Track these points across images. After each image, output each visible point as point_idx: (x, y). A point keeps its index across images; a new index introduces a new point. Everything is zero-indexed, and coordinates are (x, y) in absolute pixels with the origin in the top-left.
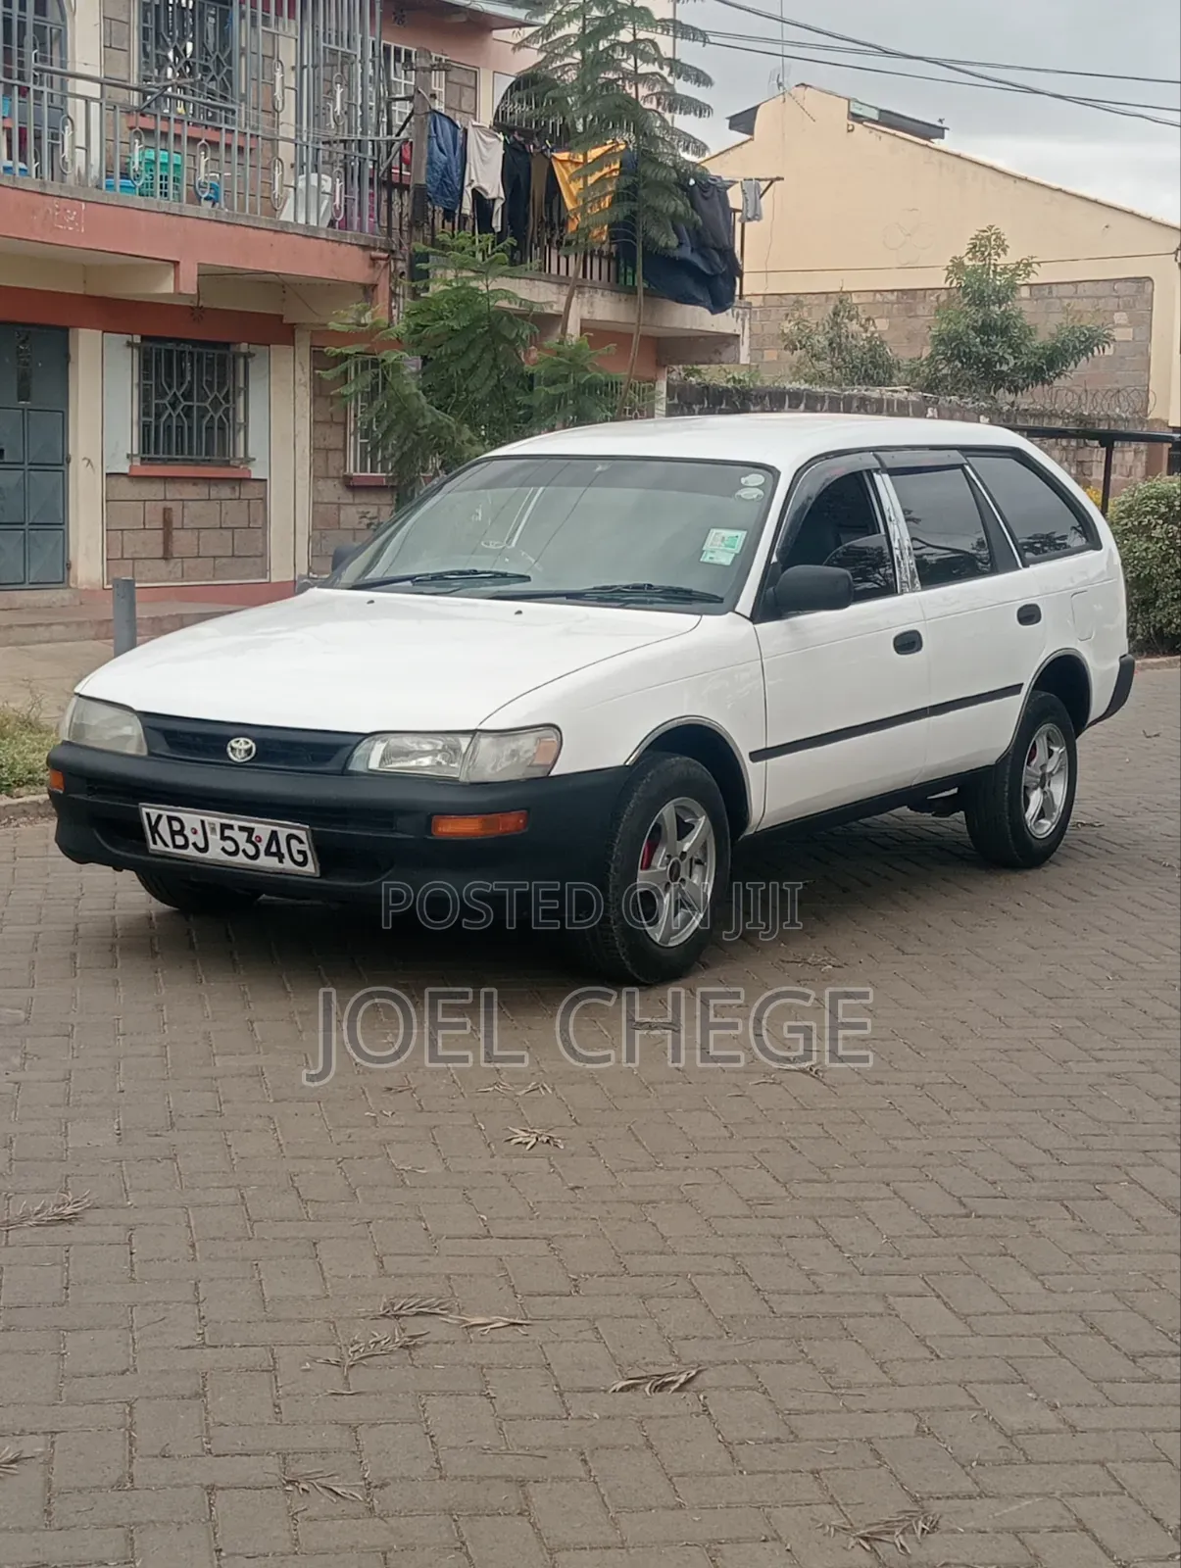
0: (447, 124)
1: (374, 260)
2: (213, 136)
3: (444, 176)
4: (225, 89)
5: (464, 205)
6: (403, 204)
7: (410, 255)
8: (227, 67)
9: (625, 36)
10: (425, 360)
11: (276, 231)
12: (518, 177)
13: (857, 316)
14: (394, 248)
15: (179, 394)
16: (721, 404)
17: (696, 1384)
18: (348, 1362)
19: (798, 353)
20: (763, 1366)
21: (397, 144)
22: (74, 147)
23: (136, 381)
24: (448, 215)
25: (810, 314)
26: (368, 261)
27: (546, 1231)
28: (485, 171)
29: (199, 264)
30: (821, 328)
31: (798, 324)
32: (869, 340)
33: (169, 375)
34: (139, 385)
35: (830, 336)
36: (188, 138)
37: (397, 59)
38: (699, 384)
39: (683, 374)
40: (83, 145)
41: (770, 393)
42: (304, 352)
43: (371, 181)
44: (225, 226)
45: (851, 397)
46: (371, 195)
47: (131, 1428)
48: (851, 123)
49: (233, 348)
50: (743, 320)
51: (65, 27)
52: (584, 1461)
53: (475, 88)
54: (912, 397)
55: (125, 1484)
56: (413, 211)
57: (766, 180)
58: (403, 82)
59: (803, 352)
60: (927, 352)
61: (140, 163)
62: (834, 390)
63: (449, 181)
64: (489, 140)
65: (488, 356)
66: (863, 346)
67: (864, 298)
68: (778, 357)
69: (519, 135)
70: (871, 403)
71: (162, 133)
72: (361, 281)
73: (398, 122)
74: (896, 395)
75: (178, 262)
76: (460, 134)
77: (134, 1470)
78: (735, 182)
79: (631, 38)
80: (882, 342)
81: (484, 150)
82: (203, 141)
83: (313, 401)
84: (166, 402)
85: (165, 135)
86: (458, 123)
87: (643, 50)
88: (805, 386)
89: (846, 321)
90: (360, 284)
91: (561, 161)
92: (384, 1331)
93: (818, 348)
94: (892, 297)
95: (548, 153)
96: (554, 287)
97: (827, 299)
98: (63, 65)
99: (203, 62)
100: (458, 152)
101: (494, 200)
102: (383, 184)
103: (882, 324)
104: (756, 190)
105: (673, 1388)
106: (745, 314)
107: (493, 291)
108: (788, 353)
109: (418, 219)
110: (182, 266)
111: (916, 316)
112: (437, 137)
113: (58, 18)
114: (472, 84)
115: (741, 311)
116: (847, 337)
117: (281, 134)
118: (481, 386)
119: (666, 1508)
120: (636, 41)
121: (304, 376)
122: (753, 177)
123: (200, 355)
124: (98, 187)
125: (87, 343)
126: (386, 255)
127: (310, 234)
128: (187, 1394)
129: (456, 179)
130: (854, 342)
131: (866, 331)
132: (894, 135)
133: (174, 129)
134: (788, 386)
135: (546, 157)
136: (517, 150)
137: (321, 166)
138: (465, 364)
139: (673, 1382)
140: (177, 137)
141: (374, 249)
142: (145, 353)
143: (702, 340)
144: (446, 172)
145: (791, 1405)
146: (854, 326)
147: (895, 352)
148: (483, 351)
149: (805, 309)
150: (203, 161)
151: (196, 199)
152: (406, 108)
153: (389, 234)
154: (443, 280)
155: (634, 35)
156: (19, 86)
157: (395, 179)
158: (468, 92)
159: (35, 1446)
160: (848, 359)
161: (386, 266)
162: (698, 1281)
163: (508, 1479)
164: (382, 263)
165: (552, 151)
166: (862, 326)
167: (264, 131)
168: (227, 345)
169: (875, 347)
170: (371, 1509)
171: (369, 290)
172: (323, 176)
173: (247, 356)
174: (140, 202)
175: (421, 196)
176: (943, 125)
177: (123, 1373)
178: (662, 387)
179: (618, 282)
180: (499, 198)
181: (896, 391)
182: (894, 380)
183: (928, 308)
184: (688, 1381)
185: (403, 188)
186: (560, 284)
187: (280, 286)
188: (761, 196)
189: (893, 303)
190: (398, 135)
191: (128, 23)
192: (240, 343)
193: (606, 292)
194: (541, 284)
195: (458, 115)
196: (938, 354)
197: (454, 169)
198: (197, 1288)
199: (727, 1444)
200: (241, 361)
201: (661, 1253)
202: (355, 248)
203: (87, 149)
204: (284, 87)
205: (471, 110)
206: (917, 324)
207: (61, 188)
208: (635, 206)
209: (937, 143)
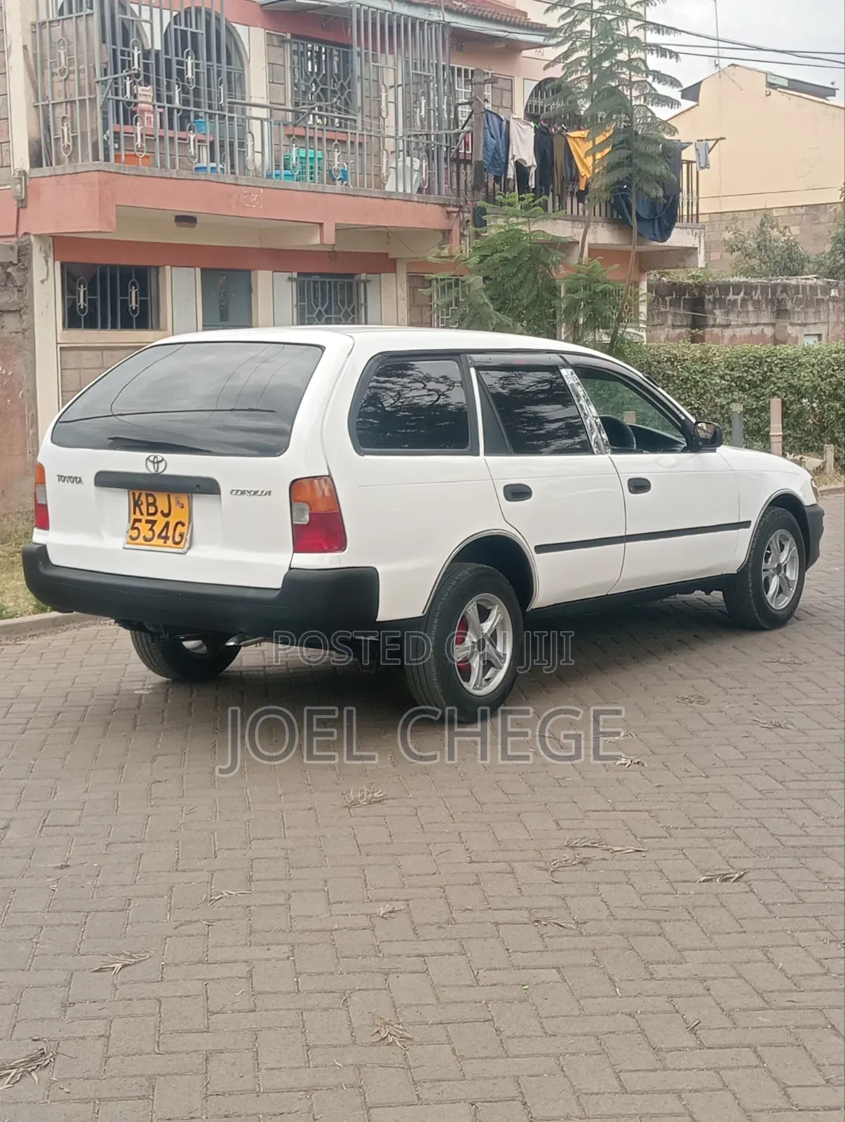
0: (495, 118)
1: (449, 213)
2: (342, 137)
3: (494, 154)
4: (347, 104)
5: (509, 173)
6: (468, 174)
7: (474, 209)
8: (348, 90)
9: (622, 56)
10: (485, 279)
11: (384, 199)
12: (545, 150)
13: (777, 226)
14: (462, 204)
15: (323, 310)
16: (685, 295)
17: (745, 878)
18: (551, 869)
19: (736, 254)
20: (780, 870)
21: (462, 135)
22: (254, 152)
23: (295, 303)
24: (497, 179)
25: (743, 226)
26: (445, 214)
27: (648, 808)
28: (523, 148)
29: (336, 224)
30: (751, 236)
31: (734, 233)
32: (786, 242)
33: (315, 298)
34: (297, 306)
35: (758, 240)
36: (327, 139)
37: (459, 75)
38: (669, 282)
39: (658, 276)
40: (260, 150)
41: (719, 286)
42: (403, 276)
43: (446, 159)
44: (352, 197)
45: (776, 285)
46: (446, 169)
47: (446, 898)
48: (768, 89)
49: (356, 278)
50: (700, 237)
51: (243, 71)
52: (689, 913)
53: (511, 91)
54: (820, 282)
55: (452, 921)
56: (475, 178)
57: (713, 140)
58: (463, 90)
59: (739, 253)
60: (828, 248)
61: (296, 158)
62: (763, 280)
63: (499, 156)
64: (523, 127)
65: (531, 275)
66: (783, 247)
67: (782, 212)
68: (721, 257)
69: (544, 122)
70: (791, 289)
71: (310, 137)
72: (442, 228)
73: (462, 119)
74: (809, 282)
75: (322, 224)
76: (504, 123)
77: (454, 915)
78: (691, 143)
79: (627, 58)
80: (796, 243)
81: (523, 135)
82: (336, 142)
83: (410, 310)
84: (314, 316)
85: (311, 138)
86: (502, 117)
87: (636, 66)
88: (743, 279)
89: (769, 229)
90: (440, 230)
91: (573, 138)
92: (568, 854)
93: (749, 251)
94: (802, 211)
95: (564, 133)
96: (569, 223)
97: (755, 214)
98: (243, 98)
99: (332, 88)
100: (503, 137)
101: (530, 167)
102: (453, 160)
103: (795, 230)
104: (705, 148)
105: (732, 880)
106: (700, 233)
107: (533, 232)
108: (729, 254)
109: (479, 184)
110: (325, 226)
111: (819, 223)
112: (490, 128)
113: (239, 66)
114: (509, 88)
115: (698, 231)
116: (770, 241)
117: (386, 134)
118: (526, 295)
119: (736, 932)
120: (631, 60)
121: (403, 292)
122: (704, 138)
123: (336, 283)
124: (269, 176)
125: (264, 280)
126: (457, 209)
127: (407, 199)
128: (471, 883)
129: (502, 155)
130: (776, 244)
131: (784, 236)
132: (800, 96)
133: (317, 134)
134: (732, 280)
135: (563, 136)
136: (543, 132)
137: (412, 152)
138: (516, 281)
139: (731, 878)
140: (320, 139)
141: (449, 205)
142: (300, 284)
143: (671, 252)
144: (496, 150)
145: (798, 887)
146: (775, 233)
147: (805, 249)
148: (528, 271)
149: (740, 222)
150: (337, 155)
151: (332, 180)
152: (467, 109)
153: (458, 195)
154: (496, 225)
155: (629, 56)
156: (219, 114)
157: (461, 157)
158: (507, 95)
159: (400, 906)
160: (771, 256)
161: (457, 216)
162: (738, 831)
163: (650, 920)
164: (455, 215)
165: (566, 131)
166: (781, 232)
167: (375, 132)
168: (352, 276)
169: (791, 248)
170: (581, 933)
171: (446, 234)
172: (414, 159)
173: (366, 282)
174: (298, 185)
175: (480, 170)
176: (835, 87)
177: (434, 874)
178: (644, 286)
179: (612, 216)
180: (533, 166)
181: (808, 279)
182: (806, 270)
183: (828, 217)
184: (741, 877)
185: (467, 162)
186: (573, 221)
187: (387, 234)
188: (710, 151)
189: (803, 215)
190: (462, 128)
191: (284, 66)
192: (360, 274)
193: (605, 224)
194: (561, 222)
195: (500, 110)
196: (836, 250)
197: (501, 148)
198: (460, 836)
199: (765, 905)
200: (362, 286)
201: (715, 818)
202: (437, 206)
203: (262, 153)
204: (387, 102)
205: (509, 105)
206: (821, 229)
207: (247, 179)
208: (630, 170)
209: (832, 100)
